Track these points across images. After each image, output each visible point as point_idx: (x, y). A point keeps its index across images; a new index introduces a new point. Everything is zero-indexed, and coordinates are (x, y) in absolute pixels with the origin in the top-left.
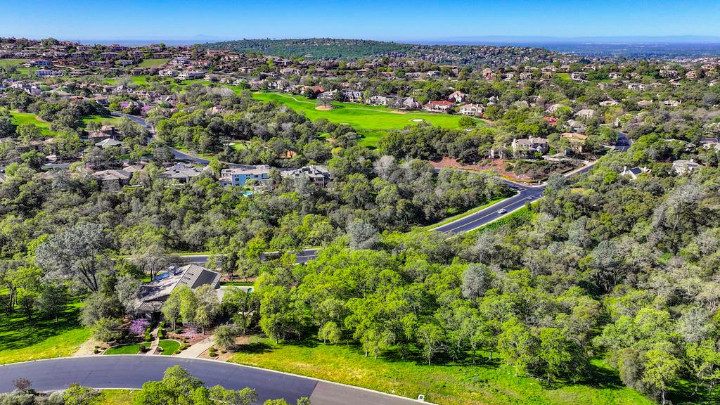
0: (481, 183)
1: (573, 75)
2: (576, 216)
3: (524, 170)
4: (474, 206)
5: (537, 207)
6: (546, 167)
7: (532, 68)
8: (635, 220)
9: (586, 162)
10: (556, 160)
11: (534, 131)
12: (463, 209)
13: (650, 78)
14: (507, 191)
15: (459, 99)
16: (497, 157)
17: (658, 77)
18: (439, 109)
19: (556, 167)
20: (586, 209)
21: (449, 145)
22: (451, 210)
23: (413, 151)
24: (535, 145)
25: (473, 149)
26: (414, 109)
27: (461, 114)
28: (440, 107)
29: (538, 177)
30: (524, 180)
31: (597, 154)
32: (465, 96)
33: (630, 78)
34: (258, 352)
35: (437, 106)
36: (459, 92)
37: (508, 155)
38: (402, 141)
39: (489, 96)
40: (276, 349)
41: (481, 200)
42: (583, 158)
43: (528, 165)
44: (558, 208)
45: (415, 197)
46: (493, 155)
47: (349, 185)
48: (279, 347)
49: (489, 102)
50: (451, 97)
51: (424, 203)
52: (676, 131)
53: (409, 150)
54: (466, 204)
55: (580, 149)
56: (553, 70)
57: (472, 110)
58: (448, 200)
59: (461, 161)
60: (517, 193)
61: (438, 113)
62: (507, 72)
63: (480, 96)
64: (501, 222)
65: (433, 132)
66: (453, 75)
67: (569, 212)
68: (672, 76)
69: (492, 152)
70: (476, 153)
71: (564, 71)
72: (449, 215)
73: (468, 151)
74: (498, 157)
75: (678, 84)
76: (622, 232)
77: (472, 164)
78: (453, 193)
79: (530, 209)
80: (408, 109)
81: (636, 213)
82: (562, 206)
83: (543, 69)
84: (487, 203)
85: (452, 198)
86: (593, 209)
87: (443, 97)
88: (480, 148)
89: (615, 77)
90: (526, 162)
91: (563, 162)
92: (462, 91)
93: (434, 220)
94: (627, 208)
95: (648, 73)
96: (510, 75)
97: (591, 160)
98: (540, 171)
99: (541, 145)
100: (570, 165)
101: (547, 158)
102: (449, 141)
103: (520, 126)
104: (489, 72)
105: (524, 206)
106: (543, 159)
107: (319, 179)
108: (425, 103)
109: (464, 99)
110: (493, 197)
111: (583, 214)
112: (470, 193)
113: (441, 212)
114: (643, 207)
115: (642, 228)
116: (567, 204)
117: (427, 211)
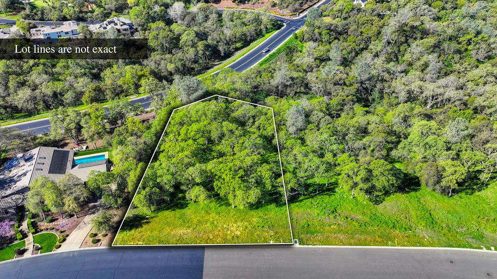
0: (257, 20)
2: (331, 40)
3: (285, 5)
4: (255, 40)
5: (302, 37)
8: (369, 40)
12: (247, 43)
19: (308, 1)
20: (337, 34)
22: (238, 45)
29: (296, 10)
30: (286, 14)
34: (137, 227)
40: (152, 218)
41: (259, 34)
43: (288, 2)
44: (317, 36)
45: (210, 38)
47: (154, 33)
48: (153, 215)
51: (217, 42)
54: (249, 38)
58: (235, 38)
60: (283, 26)
64: (279, 52)
67: (325, 38)
72: (237, 49)
76: (363, 49)
77: (244, 3)
78: (240, 30)
79: (296, 38)
81: (371, 33)
82: (320, 34)
84: (263, 36)
85: (238, 35)
86: (340, 34)
93: (228, 55)
94: (364, 30)
98: (297, 5)
105: (291, 36)
107: (125, 30)
110: (268, 31)
111: (335, 38)
112: (250, 29)
113: (231, 48)
114: (375, 29)
115: (376, 46)
116: (324, 32)
117: (221, 48)
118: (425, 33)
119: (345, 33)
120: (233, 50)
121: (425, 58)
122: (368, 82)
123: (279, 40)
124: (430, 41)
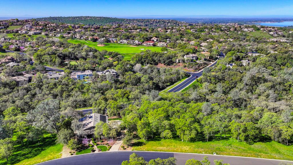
0: (178, 73)
1: (192, 30)
2: (216, 83)
3: (191, 67)
4: (176, 82)
5: (201, 81)
6: (198, 65)
7: (177, 28)
8: (236, 83)
9: (211, 62)
10: (201, 62)
11: (191, 52)
12: (172, 83)
13: (218, 31)
14: (187, 75)
15: (156, 40)
16: (179, 62)
17: (221, 30)
18: (149, 44)
19: (202, 65)
20: (219, 80)
21: (161, 59)
22: (168, 84)
23: (147, 61)
24: (193, 57)
25: (170, 59)
26: (139, 45)
27: (158, 46)
28: (150, 44)
29: (196, 69)
30: (191, 71)
31: (214, 59)
32: (157, 39)
33: (212, 31)
34: (141, 146)
35: (148, 43)
36: (155, 38)
37: (184, 61)
38: (142, 58)
39: (167, 39)
40: (146, 143)
41: (179, 79)
42: (210, 61)
43: (192, 65)
44: (209, 80)
45: (154, 80)
46: (178, 62)
47: (129, 76)
48: (146, 142)
49: (167, 41)
50: (152, 39)
51: (159, 82)
52: (239, 50)
53: (145, 61)
54: (173, 81)
55: (208, 58)
56: (184, 28)
57: (162, 44)
58: (167, 80)
59: (166, 64)
60: (190, 76)
61: (149, 46)
62: (167, 29)
63: (163, 39)
64: (189, 87)
65: (154, 54)
66: (147, 31)
67: (213, 81)
68: (226, 30)
69: (177, 60)
70: (171, 61)
71: (188, 29)
72: (168, 86)
73: (168, 60)
74: (180, 62)
75: (228, 33)
76: (233, 87)
77: (170, 65)
78: (169, 77)
79: (198, 81)
80: (136, 45)
81: (237, 80)
82: (210, 79)
83: (180, 28)
84: (181, 80)
85: (168, 79)
86: (220, 80)
87: (149, 40)
88: (173, 59)
89: (207, 30)
90: (191, 64)
91: (204, 63)
92: (156, 37)
93: (163, 88)
94: (233, 78)
95: (218, 29)
96: (169, 31)
97: (213, 62)
98: (197, 66)
99: (195, 57)
100: (206, 64)
101: (198, 62)
102: (160, 57)
103: (185, 50)
104: (161, 29)
105: (195, 80)
106: (196, 62)
107: (114, 75)
108: (143, 42)
109: (157, 41)
110: (183, 78)
111: (218, 82)
112: (174, 76)
113: (165, 85)
114: (239, 78)
115: (240, 86)
116: (212, 78)
117: (160, 85)
118: (265, 81)
119: (223, 79)
120: (166, 86)
121: (267, 92)
122: (238, 101)
123: (189, 82)
124: (269, 84)
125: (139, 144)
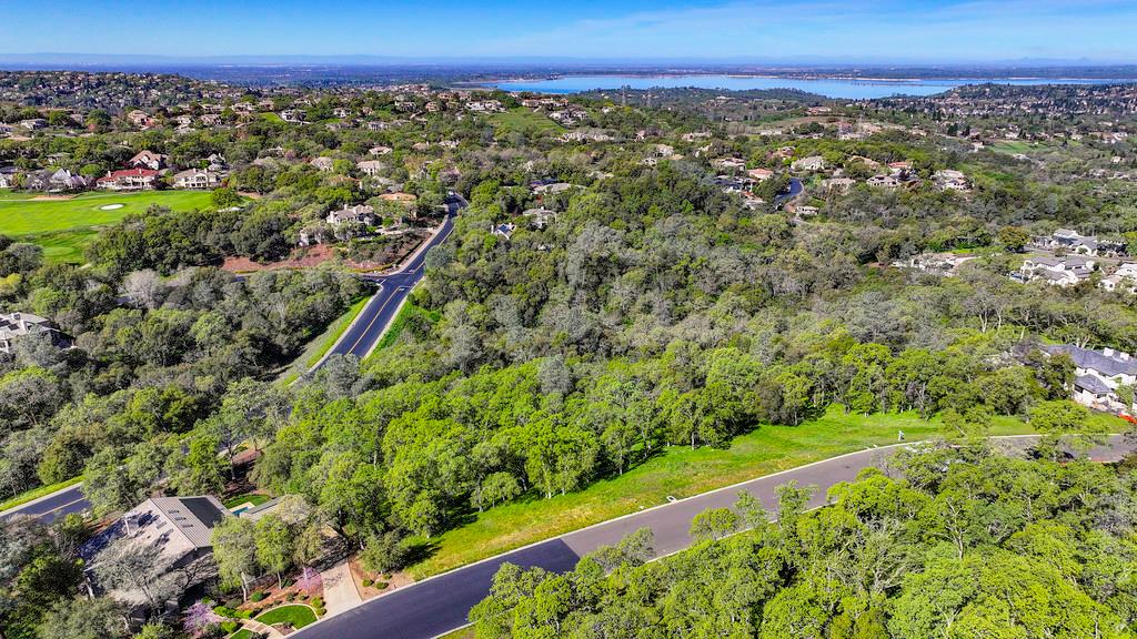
0: (330, 283)
1: (284, 115)
3: (366, 253)
4: (331, 319)
5: (426, 298)
6: (391, 244)
7: (215, 107)
9: (430, 230)
10: (397, 232)
11: (346, 198)
12: (320, 326)
13: (385, 114)
14: (367, 288)
15: (155, 165)
16: (313, 243)
17: (395, 110)
18: (134, 184)
19: (402, 242)
21: (233, 237)
22: (305, 332)
23: (170, 257)
24: (361, 217)
25: (275, 236)
26: (79, 189)
27: (181, 188)
28: (136, 180)
29: (388, 260)
30: (373, 268)
31: (435, 217)
32: (163, 159)
33: (363, 115)
35: (129, 179)
36: (149, 152)
37: (329, 236)
39: (205, 154)
41: (339, 308)
42: (423, 225)
43: (369, 246)
46: (306, 241)
49: (209, 164)
50: (136, 160)
51: (268, 331)
52: (503, 176)
53: (161, 256)
54: (322, 317)
55: (415, 214)
56: (250, 108)
57: (198, 178)
58: (298, 318)
59: (262, 259)
60: (378, 288)
61: (137, 189)
62: (175, 115)
63: (193, 157)
64: (397, 329)
65: (193, 219)
67: (472, 294)
68: (411, 110)
69: (304, 239)
70: (282, 242)
71: (266, 109)
72: (304, 341)
73: (268, 241)
74: (316, 243)
75: (423, 119)
76: (542, 301)
77: (278, 260)
78: (301, 306)
79: (416, 303)
80: (67, 191)
81: (543, 276)
82: (462, 289)
83: (233, 107)
84: (347, 310)
85: (301, 313)
87: (119, 164)
88: (287, 233)
89: (343, 113)
90: (364, 243)
91: (407, 235)
92: (154, 150)
93: (295, 353)
95: (382, 107)
96: (185, 120)
97: (434, 226)
98: (388, 251)
99: (368, 215)
100: (416, 237)
101: (383, 231)
102: (228, 230)
103: (319, 193)
104: (143, 116)
105: (405, 300)
106: (379, 234)
108: (101, 175)
109: (162, 165)
110: (354, 300)
111: (490, 293)
112: (321, 300)
113: (295, 338)
114: (547, 269)
115: (559, 293)
116: (468, 284)
117: (280, 340)
118: (623, 267)
119: (500, 282)
120: (297, 343)
121: (641, 300)
122: (586, 340)
123: (385, 309)
124: (636, 274)
125: (417, 555)
